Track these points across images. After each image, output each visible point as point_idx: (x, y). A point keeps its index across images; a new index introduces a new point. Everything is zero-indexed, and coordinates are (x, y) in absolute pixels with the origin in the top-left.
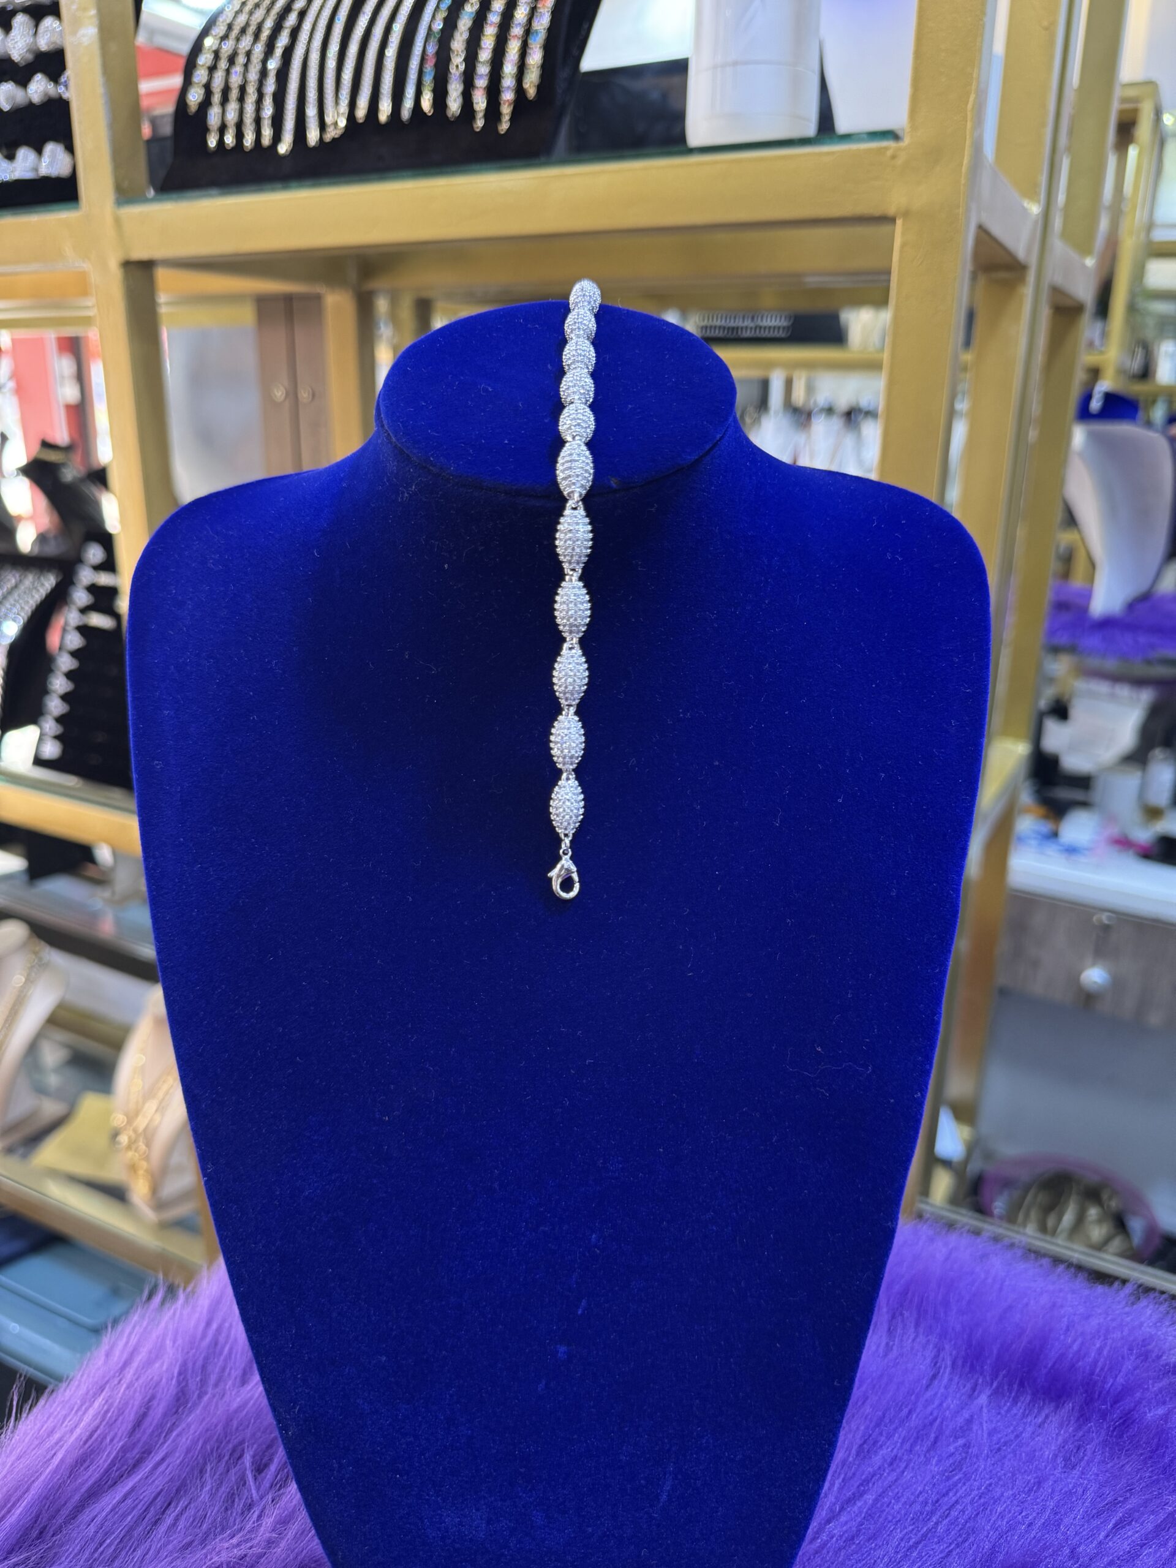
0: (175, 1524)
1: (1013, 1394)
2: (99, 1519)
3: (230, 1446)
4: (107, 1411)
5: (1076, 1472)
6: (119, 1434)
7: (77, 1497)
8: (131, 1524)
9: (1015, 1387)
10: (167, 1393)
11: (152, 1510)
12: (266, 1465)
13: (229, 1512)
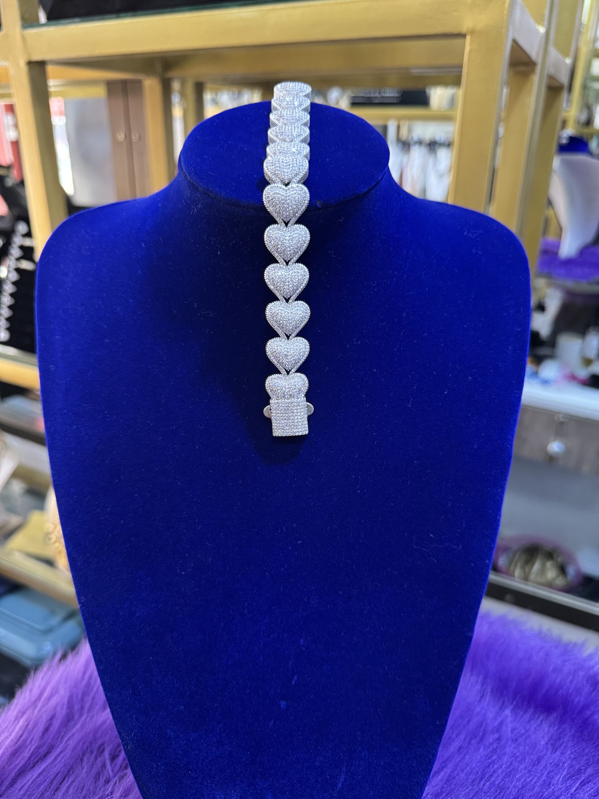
0: (67, 791)
1: (524, 707)
2: (26, 787)
3: (97, 745)
4: (27, 725)
5: (558, 753)
6: (35, 738)
7: (13, 774)
8: (43, 791)
9: (525, 703)
10: (61, 714)
11: (55, 782)
12: (118, 756)
13: (97, 784)
